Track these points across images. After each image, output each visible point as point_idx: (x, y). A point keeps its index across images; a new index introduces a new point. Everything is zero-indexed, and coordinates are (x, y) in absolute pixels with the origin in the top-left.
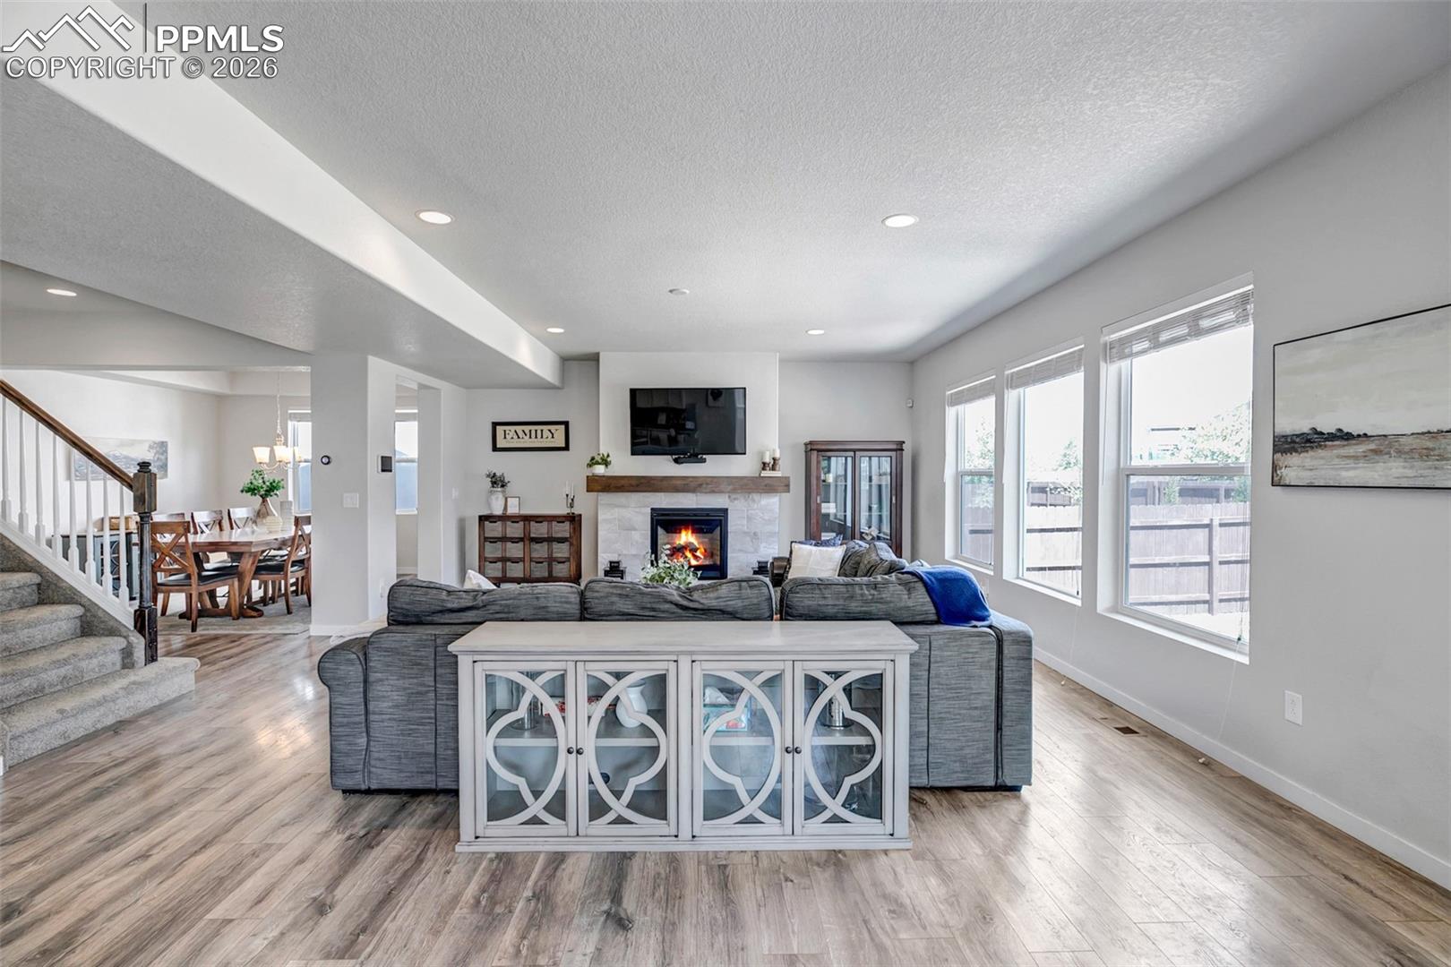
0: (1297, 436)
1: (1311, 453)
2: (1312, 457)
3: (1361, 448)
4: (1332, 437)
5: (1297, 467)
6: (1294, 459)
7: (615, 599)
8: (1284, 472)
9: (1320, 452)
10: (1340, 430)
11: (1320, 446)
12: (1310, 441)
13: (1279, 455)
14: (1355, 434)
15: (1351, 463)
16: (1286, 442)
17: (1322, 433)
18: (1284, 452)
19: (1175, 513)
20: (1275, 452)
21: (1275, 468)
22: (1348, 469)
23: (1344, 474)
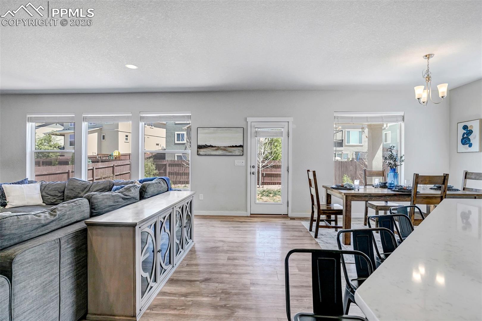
0: (203, 146)
1: (205, 149)
2: (206, 150)
3: (215, 148)
4: (209, 146)
5: (202, 152)
6: (202, 150)
7: (106, 200)
8: (200, 152)
9: (207, 149)
10: (211, 145)
11: (207, 148)
12: (205, 147)
13: (199, 149)
14: (213, 146)
15: (213, 151)
16: (200, 147)
17: (207, 145)
18: (200, 148)
19: (58, 169)
20: (198, 148)
21: (198, 151)
22: (212, 152)
23: (212, 153)
